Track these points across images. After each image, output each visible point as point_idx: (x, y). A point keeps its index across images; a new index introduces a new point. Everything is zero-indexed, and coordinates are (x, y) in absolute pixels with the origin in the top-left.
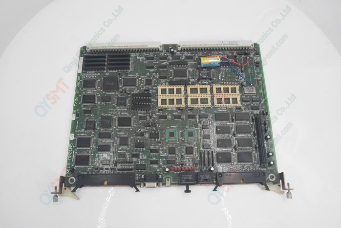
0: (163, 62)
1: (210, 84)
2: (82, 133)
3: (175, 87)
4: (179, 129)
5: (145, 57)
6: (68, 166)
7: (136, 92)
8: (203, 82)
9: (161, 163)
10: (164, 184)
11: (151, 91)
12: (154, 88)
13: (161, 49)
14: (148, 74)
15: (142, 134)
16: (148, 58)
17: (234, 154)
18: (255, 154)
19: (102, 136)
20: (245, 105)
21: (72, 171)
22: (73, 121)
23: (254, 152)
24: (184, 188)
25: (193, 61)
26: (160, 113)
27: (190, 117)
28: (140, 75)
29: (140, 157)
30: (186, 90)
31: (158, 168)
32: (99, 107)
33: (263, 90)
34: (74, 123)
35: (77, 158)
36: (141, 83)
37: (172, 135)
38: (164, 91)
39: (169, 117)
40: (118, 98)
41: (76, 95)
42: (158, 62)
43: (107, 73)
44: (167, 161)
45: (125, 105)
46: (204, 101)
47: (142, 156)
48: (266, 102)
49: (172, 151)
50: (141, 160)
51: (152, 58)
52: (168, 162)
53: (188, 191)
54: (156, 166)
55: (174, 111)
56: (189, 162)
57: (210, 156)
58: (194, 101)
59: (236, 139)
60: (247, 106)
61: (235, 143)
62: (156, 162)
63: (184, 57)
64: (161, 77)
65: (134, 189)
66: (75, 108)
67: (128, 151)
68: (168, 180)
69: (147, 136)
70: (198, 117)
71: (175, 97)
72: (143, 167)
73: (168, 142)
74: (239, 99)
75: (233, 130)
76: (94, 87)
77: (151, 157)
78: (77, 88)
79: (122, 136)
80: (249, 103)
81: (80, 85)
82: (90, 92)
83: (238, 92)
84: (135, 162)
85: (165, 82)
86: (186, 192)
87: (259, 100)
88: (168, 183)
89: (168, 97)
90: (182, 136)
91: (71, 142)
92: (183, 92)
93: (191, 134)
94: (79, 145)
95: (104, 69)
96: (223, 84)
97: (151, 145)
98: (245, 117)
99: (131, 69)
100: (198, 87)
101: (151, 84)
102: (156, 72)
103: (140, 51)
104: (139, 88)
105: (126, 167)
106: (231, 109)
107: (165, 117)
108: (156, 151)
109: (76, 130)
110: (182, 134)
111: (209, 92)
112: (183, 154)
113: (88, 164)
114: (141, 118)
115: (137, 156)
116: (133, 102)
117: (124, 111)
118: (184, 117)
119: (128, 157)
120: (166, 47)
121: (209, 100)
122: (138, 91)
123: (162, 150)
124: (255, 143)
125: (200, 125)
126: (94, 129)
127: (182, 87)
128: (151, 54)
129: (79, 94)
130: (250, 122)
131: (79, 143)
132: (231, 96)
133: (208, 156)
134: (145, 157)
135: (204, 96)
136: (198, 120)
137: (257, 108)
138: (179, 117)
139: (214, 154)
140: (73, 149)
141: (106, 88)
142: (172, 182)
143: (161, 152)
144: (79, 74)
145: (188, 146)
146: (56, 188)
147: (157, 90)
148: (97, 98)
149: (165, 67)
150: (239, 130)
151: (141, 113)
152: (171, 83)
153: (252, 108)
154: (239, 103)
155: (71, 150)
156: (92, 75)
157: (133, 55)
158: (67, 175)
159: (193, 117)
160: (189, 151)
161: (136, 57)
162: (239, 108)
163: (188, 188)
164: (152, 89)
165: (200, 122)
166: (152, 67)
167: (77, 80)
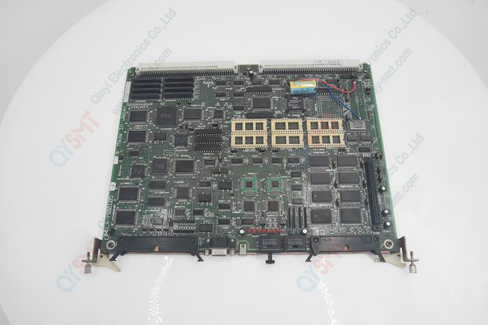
0: (239, 88)
1: (302, 117)
2: (127, 181)
3: (254, 121)
4: (259, 177)
5: (214, 81)
6: (106, 226)
7: (201, 127)
8: (294, 115)
9: (233, 224)
10: (237, 252)
11: (221, 126)
12: (226, 122)
13: (236, 71)
14: (218, 104)
15: (209, 184)
16: (218, 83)
17: (336, 213)
18: (366, 212)
19: (153, 185)
20: (351, 146)
21: (111, 232)
22: (114, 165)
23: (363, 209)
24: (266, 257)
25: (280, 87)
26: (234, 156)
27: (274, 161)
28: (207, 106)
29: (206, 215)
30: (269, 125)
31: (229, 230)
32: (150, 147)
33: (376, 126)
34: (116, 168)
35: (119, 213)
36: (209, 115)
37: (249, 184)
38: (239, 126)
39: (246, 161)
40: (177, 136)
41: (120, 131)
42: (231, 89)
43: (162, 102)
44: (243, 220)
45: (186, 145)
46: (295, 140)
47: (208, 214)
48: (380, 141)
49: (249, 207)
50: (206, 218)
51: (224, 83)
52: (244, 222)
53: (270, 261)
54: (226, 227)
55: (252, 153)
56: (272, 221)
57: (302, 214)
58: (281, 140)
59: (338, 191)
60: (354, 147)
61: (337, 196)
62: (227, 222)
63: (267, 81)
64: (236, 108)
65: (196, 258)
66: (118, 149)
67: (188, 206)
68: (243, 246)
69: (215, 186)
70: (285, 161)
71: (254, 134)
72: (209, 228)
73: (244, 195)
74: (342, 138)
75: (334, 178)
76: (145, 120)
77: (220, 215)
78: (122, 122)
79: (180, 186)
80: (356, 143)
81: (126, 118)
82: (138, 127)
83: (341, 128)
84: (198, 221)
85: (241, 115)
86: (267, 262)
87: (370, 139)
88: (243, 250)
89: (244, 134)
90: (263, 187)
91: (112, 193)
92: (265, 128)
93: (275, 184)
94: (121, 198)
95: (158, 98)
96: (320, 117)
97: (220, 199)
98: (351, 161)
99: (195, 97)
100: (287, 121)
101: (222, 117)
102: (229, 102)
103: (208, 74)
104: (205, 123)
105: (186, 228)
106: (331, 151)
107: (240, 161)
108: (228, 206)
109: (119, 177)
110: (263, 185)
111: (301, 128)
112: (264, 211)
113: (133, 223)
114: (206, 162)
115: (200, 213)
116: (196, 140)
117: (184, 153)
118: (266, 161)
119: (188, 214)
120: (243, 69)
121: (301, 138)
122: (204, 126)
123: (235, 205)
124: (364, 195)
125: (289, 173)
126: (143, 177)
127: (265, 122)
128: (223, 78)
129: (124, 130)
130: (357, 168)
131: (122, 194)
132: (331, 133)
133: (299, 214)
134: (212, 215)
135: (294, 133)
136: (285, 165)
137: (368, 150)
138: (260, 161)
139: (308, 211)
140: (114, 203)
141: (160, 121)
142: (249, 249)
143: (234, 208)
144: (124, 104)
145: (271, 200)
146: (89, 254)
147: (230, 125)
148: (147, 136)
149: (241, 94)
150: (342, 179)
151: (207, 156)
152: (249, 116)
153: (361, 150)
154: (343, 143)
155: (111, 205)
156: (142, 105)
157: (197, 79)
158: (104, 237)
159: (279, 161)
160: (273, 207)
161: (202, 81)
162: (343, 150)
163: (270, 257)
164: (224, 124)
165: (288, 168)
166: (223, 95)
167: (122, 112)
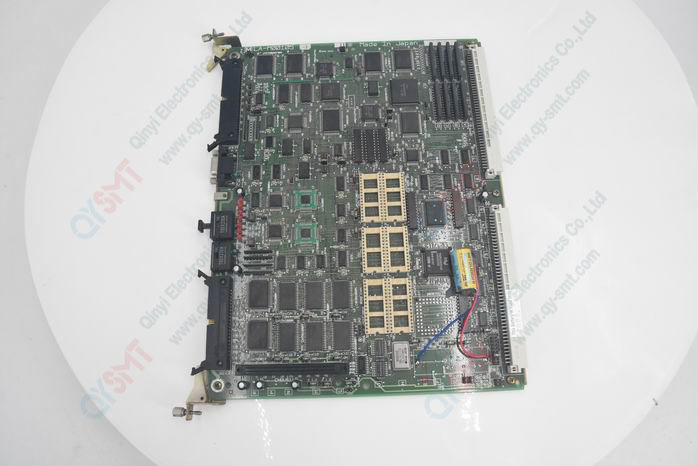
0: (459, 181)
1: (414, 272)
2: (312, 61)
3: (402, 203)
4: (317, 212)
5: (468, 148)
6: (257, 48)
7: (390, 135)
8: (418, 261)
9: (254, 183)
10: (218, 190)
11: (395, 161)
12: (401, 167)
13: (489, 176)
14: (429, 155)
15: (307, 151)
16: (464, 152)
17: (264, 315)
18: (261, 358)
19: (305, 89)
20: (368, 345)
21: (250, 54)
22: (333, 45)
23: (268, 354)
24: (207, 220)
25: (466, 239)
26: (347, 180)
27: (342, 232)
28: (426, 140)
29: (267, 150)
31: (246, 178)
32: (359, 79)
33: (405, 388)
34: (331, 46)
35: (270, 58)
36: (411, 144)
37: (305, 200)
38: (395, 183)
39: (341, 195)
40: (376, 108)
41: (380, 44)
42: (457, 171)
43: (426, 85)
44: (258, 194)
45: (364, 119)
46: (375, 260)
47: (268, 154)
48: (378, 392)
49: (275, 201)
50: (262, 152)
51: (465, 160)
52: (255, 196)
53: (202, 226)
54: (250, 175)
55: (353, 202)
56: (252, 231)
57: (264, 269)
58: (374, 240)
59: (295, 320)
60: (367, 350)
61: (288, 318)
62: (256, 176)
63: (476, 220)
64: (423, 179)
65: (212, 140)
66: (356, 45)
67: (278, 130)
69: (305, 158)
70: (342, 247)
71: (383, 204)
72: (250, 156)
73: (292, 194)
74: (381, 331)
75: (315, 316)
76: (397, 68)
77: (266, 168)
78: (394, 43)
79: (305, 119)
80: (373, 353)
81: (401, 47)
82: (387, 62)
83: (398, 330)
84: (259, 142)
85: (414, 186)
86: (200, 222)
87: (380, 374)
88: (221, 196)
89: (382, 190)
90: (303, 218)
91: (297, 47)
92: (391, 219)
93: (305, 233)
94: (289, 57)
95: (433, 79)
96: (416, 300)
97: (288, 166)
98: (342, 342)
99: (439, 125)
100: (406, 248)
101: (408, 161)
102: (435, 169)
103: (479, 138)
104: (398, 140)
105: (251, 130)
106: (360, 314)
107: (340, 188)
108: (277, 175)
109: (317, 52)
110: (307, 218)
111: (394, 269)
112: (270, 221)
113: (259, 73)
114: (339, 147)
115: (269, 144)
116: (369, 132)
117: (351, 118)
118: (342, 221)
119: (268, 130)
120: (496, 184)
121: (378, 270)
122: (393, 139)
123: (278, 185)
124: (289, 358)
125: (324, 252)
126: (318, 76)
127: (402, 218)
128: (473, 158)
129: (383, 48)
130: (332, 352)
131: (294, 58)
132: (389, 313)
133: (264, 265)
134: (267, 157)
135: (386, 258)
136: (335, 247)
137: (361, 370)
138: (341, 214)
139: (266, 278)
140: (284, 52)
141: (393, 86)
142: (221, 203)
143: (275, 183)
144: (422, 42)
145: (284, 229)
146: (222, 34)
147: (397, 171)
148: (376, 74)
149: (448, 185)
150: (314, 330)
151: (348, 146)
152: (410, 197)
153: (361, 361)
154: (371, 331)
155: (283, 49)
156: (419, 62)
157: (469, 125)
158: (244, 49)
159: (342, 239)
160: (275, 232)
161: (466, 131)
162: (361, 330)
163: (207, 226)
164: (398, 163)
165: (331, 251)
166: (445, 161)
167: (409, 42)
